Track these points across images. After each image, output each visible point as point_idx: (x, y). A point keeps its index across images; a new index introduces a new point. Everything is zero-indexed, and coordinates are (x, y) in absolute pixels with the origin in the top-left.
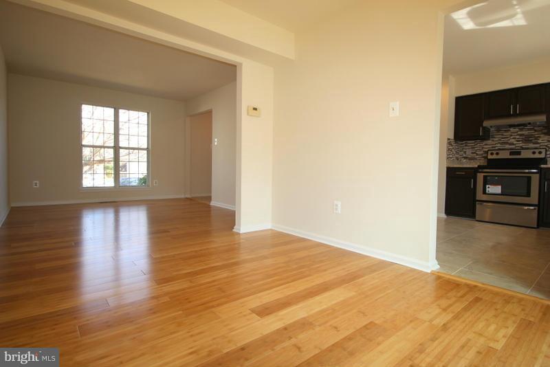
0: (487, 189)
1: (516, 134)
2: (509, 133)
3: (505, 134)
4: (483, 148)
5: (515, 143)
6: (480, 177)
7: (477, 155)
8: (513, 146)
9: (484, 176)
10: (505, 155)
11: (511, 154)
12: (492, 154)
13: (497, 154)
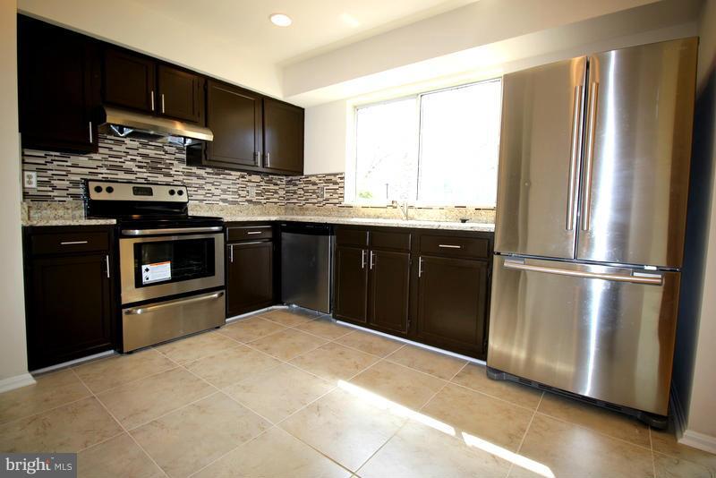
0: (145, 275)
1: (135, 152)
2: (123, 148)
3: (115, 148)
4: (69, 172)
5: (135, 169)
6: (126, 248)
7: (54, 188)
8: (132, 177)
9: (135, 245)
10: (124, 194)
11: (137, 191)
12: (98, 189)
13: (110, 190)
